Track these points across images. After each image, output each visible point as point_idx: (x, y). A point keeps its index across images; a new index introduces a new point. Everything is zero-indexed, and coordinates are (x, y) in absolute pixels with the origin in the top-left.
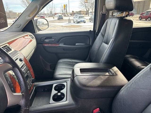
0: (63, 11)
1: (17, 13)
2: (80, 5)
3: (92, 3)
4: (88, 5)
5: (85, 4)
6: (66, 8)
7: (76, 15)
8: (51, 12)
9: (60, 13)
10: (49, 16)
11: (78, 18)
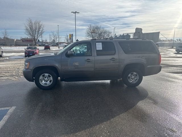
0: (67, 41)
1: (15, 40)
2: (87, 35)
3: (99, 34)
4: (95, 36)
5: (92, 35)
6: (71, 38)
7: (82, 46)
8: (54, 40)
9: (65, 43)
10: (52, 45)
11: (84, 48)
